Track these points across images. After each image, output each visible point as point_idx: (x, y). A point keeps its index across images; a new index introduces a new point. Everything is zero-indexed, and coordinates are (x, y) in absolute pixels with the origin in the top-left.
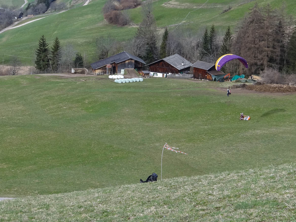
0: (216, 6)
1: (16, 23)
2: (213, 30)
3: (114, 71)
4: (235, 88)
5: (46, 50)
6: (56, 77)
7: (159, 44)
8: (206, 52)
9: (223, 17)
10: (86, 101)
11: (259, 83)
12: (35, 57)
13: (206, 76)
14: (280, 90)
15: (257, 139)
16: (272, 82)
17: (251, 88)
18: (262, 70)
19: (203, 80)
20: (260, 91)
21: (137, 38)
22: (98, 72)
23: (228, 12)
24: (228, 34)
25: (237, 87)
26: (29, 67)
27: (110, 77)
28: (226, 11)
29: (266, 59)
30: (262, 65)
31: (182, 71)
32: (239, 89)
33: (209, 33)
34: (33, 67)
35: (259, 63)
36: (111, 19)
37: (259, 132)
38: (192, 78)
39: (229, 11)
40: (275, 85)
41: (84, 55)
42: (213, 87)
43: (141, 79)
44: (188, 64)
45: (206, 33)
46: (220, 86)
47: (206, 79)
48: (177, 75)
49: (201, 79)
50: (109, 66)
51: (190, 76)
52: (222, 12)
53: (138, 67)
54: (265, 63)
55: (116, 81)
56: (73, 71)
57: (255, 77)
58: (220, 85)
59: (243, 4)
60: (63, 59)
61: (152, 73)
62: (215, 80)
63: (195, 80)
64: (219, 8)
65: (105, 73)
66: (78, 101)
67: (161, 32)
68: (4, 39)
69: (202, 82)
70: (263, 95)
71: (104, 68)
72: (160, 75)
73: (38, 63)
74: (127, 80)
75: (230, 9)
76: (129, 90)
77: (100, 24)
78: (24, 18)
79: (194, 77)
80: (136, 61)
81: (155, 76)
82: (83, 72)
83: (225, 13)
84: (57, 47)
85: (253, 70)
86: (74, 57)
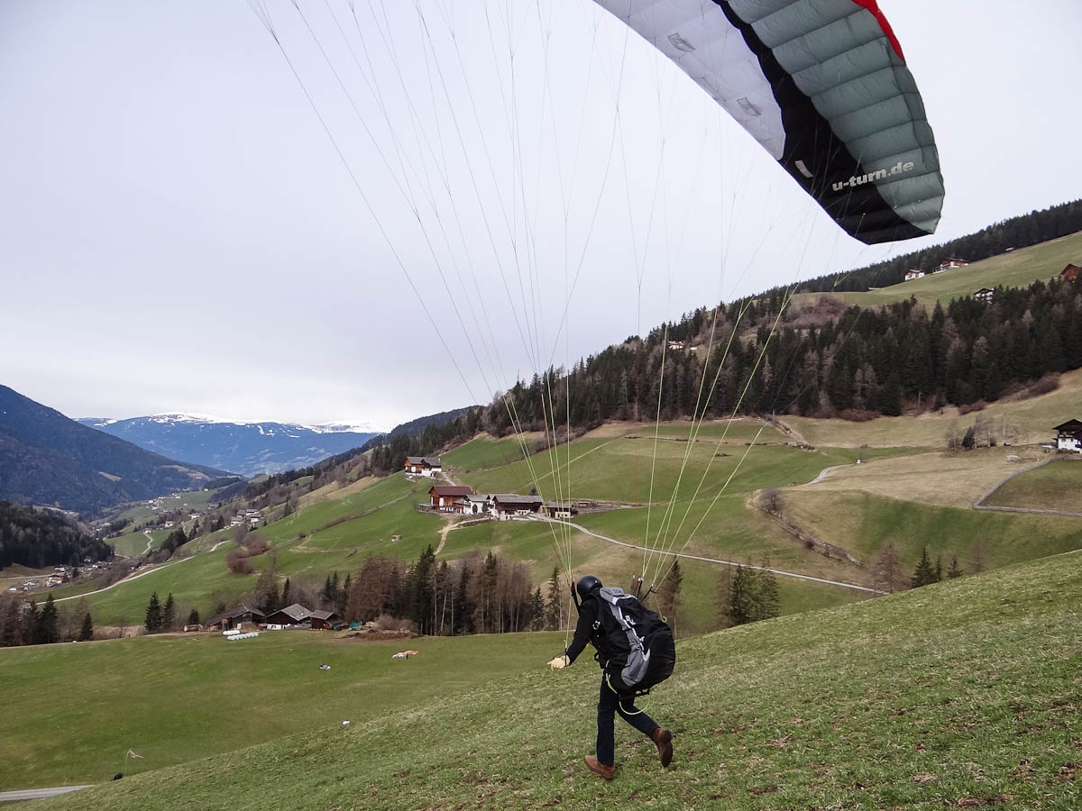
0: (344, 550)
1: (133, 574)
2: (335, 577)
3: (230, 626)
4: (348, 638)
5: (158, 608)
6: (166, 638)
7: (281, 593)
8: (327, 600)
9: (347, 562)
10: (192, 664)
11: (373, 631)
12: (145, 615)
13: (325, 625)
14: (390, 637)
16: (386, 628)
17: (363, 636)
18: (378, 616)
19: (321, 630)
20: (372, 639)
21: (258, 589)
22: (212, 628)
23: (353, 556)
24: (348, 580)
25: (351, 636)
26: (138, 627)
27: (225, 633)
28: (351, 555)
29: (381, 605)
30: (378, 611)
31: (301, 622)
33: (331, 580)
34: (143, 627)
35: (375, 609)
36: (234, 567)
38: (311, 628)
39: (355, 554)
40: (387, 631)
41: (200, 611)
42: (327, 637)
43: (256, 634)
44: (308, 614)
45: (329, 579)
46: (334, 637)
47: (324, 628)
48: (296, 626)
50: (224, 621)
51: (310, 625)
52: (348, 555)
53: (257, 620)
54: (381, 609)
55: (229, 638)
56: (186, 629)
57: (372, 624)
58: (335, 635)
59: (367, 549)
60: (177, 615)
61: (270, 626)
62: (332, 629)
64: (347, 551)
65: (220, 628)
66: (183, 665)
67: (284, 580)
68: (116, 595)
69: (319, 632)
70: (373, 643)
71: (219, 624)
72: (278, 627)
73: (148, 622)
74: (242, 636)
75: (356, 552)
76: (241, 648)
77: (224, 573)
78: (142, 568)
79: (313, 627)
80: (254, 614)
81: (274, 628)
82: (197, 630)
83: (350, 557)
84: (170, 603)
85: (369, 617)
86: (189, 613)
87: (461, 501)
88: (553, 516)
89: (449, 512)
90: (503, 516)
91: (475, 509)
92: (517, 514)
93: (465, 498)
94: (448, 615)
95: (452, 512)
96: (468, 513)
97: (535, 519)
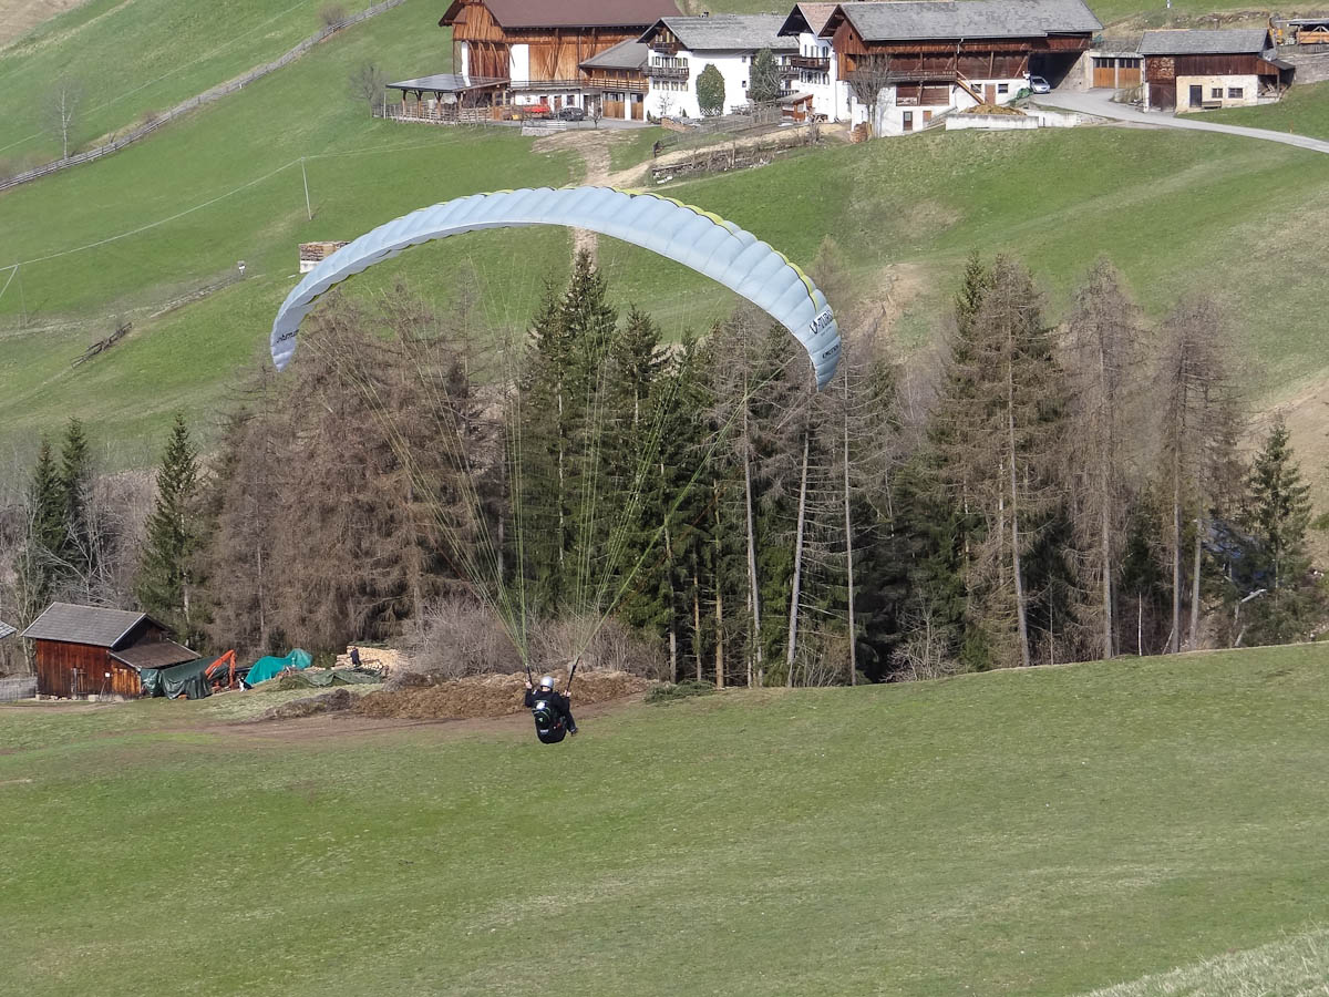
0: (36, 330)
2: (77, 446)
4: (298, 716)
8: (59, 561)
9: (95, 381)
11: (415, 680)
13: (107, 675)
15: (561, 937)
17: (380, 708)
18: (404, 614)
19: (92, 698)
20: (436, 715)
23: (113, 350)
24: (179, 456)
25: (310, 710)
28: (104, 346)
29: (416, 558)
32: (320, 718)
33: (58, 459)
37: (547, 902)
38: (32, 693)
39: (122, 343)
40: (493, 681)
42: (181, 722)
45: (47, 461)
46: (219, 717)
47: (109, 691)
49: (84, 694)
51: (17, 685)
52: (83, 352)
54: (415, 578)
57: (372, 655)
58: (214, 709)
59: (185, 305)
62: (160, 692)
63: (51, 705)
64: (55, 335)
70: (460, 733)
75: (122, 333)
83: (100, 357)
87: (628, 51)
88: (1163, 96)
89: (565, 115)
90: (892, 115)
91: (711, 91)
92: (959, 99)
93: (650, 33)
94: (820, 580)
95: (580, 116)
96: (673, 112)
97: (1071, 122)
